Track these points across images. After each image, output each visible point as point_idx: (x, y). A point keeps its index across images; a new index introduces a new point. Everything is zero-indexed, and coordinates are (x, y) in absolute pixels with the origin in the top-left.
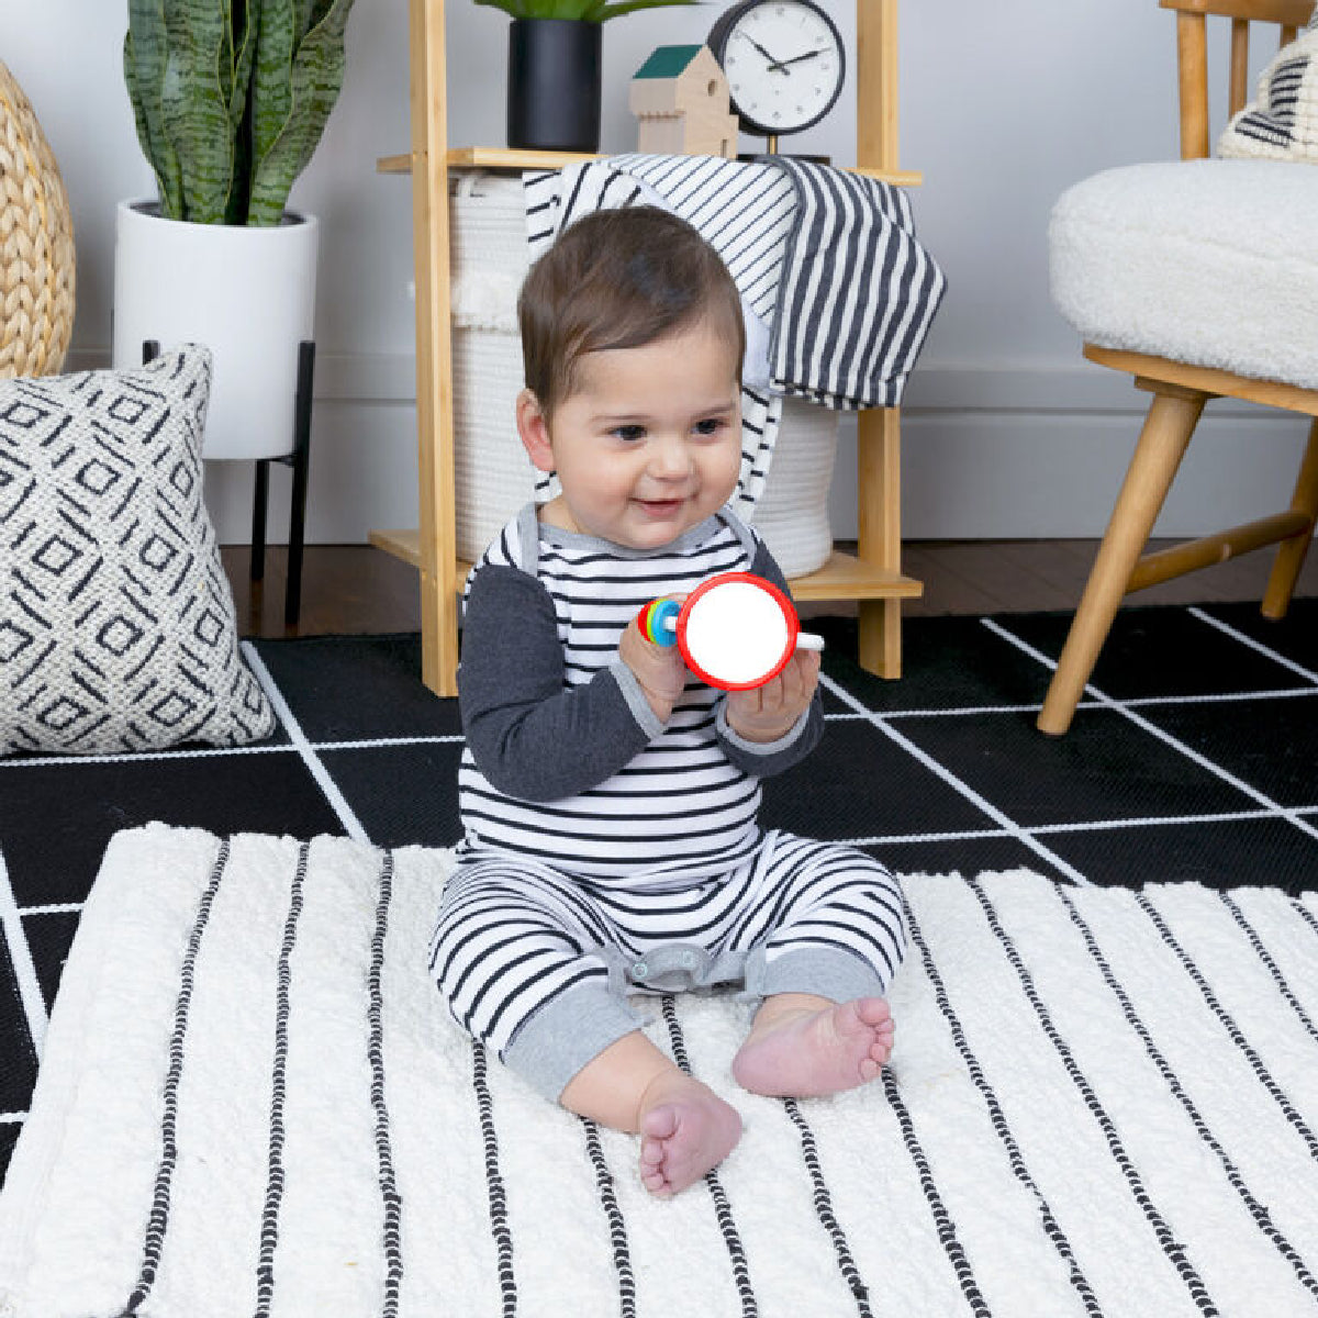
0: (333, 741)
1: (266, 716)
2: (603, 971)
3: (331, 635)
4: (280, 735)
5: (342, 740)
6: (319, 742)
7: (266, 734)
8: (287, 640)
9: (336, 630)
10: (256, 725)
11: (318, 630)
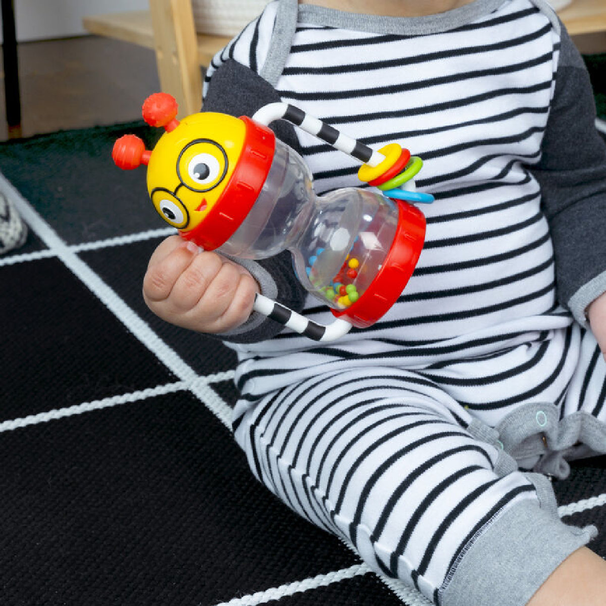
0: (93, 240)
1: (15, 222)
2: (530, 488)
3: (61, 131)
4: (32, 241)
5: (103, 239)
6: (77, 243)
7: (18, 242)
8: (12, 141)
9: (66, 125)
10: (7, 234)
11: (46, 127)
